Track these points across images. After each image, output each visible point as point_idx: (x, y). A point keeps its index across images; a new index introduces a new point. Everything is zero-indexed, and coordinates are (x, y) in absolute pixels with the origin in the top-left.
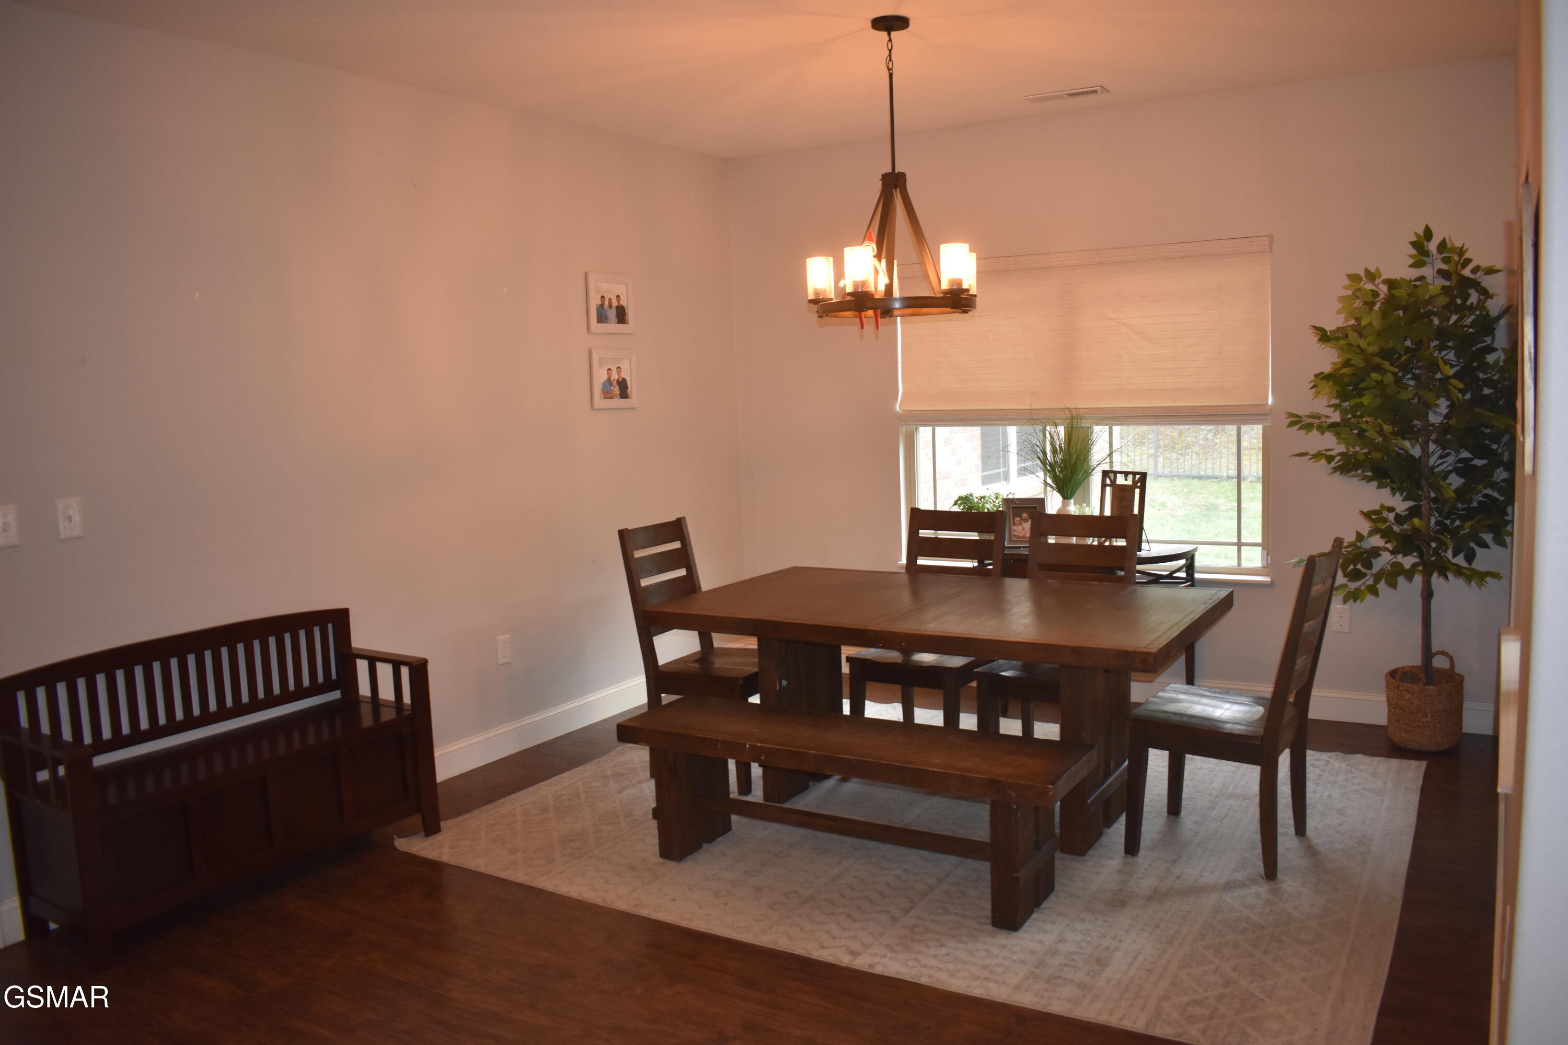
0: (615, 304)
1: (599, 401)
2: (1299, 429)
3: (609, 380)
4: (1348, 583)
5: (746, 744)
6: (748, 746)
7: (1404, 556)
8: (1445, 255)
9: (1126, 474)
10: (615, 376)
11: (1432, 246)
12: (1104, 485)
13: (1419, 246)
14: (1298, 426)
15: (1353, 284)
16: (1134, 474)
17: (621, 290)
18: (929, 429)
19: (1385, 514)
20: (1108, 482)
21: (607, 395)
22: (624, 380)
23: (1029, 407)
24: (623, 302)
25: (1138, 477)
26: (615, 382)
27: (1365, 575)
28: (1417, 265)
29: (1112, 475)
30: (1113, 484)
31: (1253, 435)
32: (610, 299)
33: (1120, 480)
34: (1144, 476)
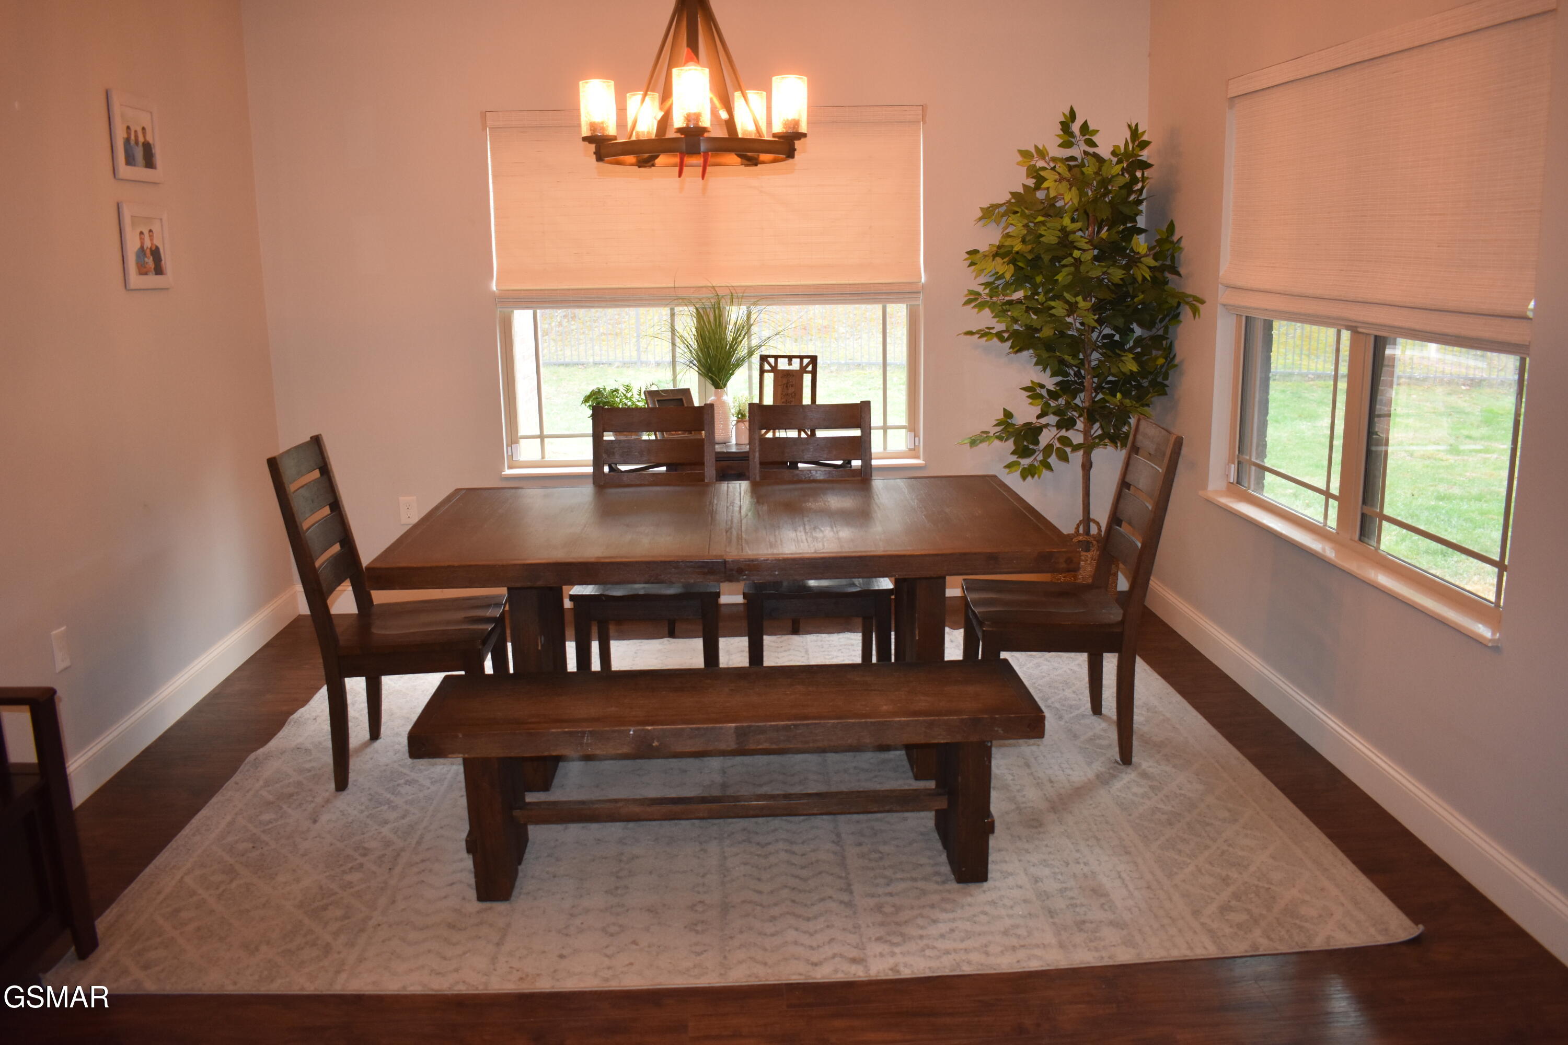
0: (141, 139)
1: (135, 279)
2: (974, 307)
3: (142, 247)
4: (1020, 460)
5: (630, 731)
6: (631, 733)
7: (1067, 430)
8: (1087, 137)
9: (790, 358)
10: (148, 244)
11: (1076, 128)
12: (762, 372)
13: (1066, 127)
14: (973, 304)
15: (1025, 160)
16: (801, 358)
17: (144, 119)
18: (529, 313)
19: (1038, 390)
20: (767, 367)
21: (142, 271)
22: (157, 248)
23: (672, 285)
24: (149, 139)
25: (806, 361)
26: (148, 252)
27: (1034, 451)
28: (1066, 145)
29: (772, 360)
30: (774, 369)
31: (899, 312)
32: (136, 131)
33: (783, 365)
34: (814, 360)
